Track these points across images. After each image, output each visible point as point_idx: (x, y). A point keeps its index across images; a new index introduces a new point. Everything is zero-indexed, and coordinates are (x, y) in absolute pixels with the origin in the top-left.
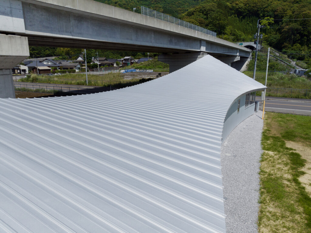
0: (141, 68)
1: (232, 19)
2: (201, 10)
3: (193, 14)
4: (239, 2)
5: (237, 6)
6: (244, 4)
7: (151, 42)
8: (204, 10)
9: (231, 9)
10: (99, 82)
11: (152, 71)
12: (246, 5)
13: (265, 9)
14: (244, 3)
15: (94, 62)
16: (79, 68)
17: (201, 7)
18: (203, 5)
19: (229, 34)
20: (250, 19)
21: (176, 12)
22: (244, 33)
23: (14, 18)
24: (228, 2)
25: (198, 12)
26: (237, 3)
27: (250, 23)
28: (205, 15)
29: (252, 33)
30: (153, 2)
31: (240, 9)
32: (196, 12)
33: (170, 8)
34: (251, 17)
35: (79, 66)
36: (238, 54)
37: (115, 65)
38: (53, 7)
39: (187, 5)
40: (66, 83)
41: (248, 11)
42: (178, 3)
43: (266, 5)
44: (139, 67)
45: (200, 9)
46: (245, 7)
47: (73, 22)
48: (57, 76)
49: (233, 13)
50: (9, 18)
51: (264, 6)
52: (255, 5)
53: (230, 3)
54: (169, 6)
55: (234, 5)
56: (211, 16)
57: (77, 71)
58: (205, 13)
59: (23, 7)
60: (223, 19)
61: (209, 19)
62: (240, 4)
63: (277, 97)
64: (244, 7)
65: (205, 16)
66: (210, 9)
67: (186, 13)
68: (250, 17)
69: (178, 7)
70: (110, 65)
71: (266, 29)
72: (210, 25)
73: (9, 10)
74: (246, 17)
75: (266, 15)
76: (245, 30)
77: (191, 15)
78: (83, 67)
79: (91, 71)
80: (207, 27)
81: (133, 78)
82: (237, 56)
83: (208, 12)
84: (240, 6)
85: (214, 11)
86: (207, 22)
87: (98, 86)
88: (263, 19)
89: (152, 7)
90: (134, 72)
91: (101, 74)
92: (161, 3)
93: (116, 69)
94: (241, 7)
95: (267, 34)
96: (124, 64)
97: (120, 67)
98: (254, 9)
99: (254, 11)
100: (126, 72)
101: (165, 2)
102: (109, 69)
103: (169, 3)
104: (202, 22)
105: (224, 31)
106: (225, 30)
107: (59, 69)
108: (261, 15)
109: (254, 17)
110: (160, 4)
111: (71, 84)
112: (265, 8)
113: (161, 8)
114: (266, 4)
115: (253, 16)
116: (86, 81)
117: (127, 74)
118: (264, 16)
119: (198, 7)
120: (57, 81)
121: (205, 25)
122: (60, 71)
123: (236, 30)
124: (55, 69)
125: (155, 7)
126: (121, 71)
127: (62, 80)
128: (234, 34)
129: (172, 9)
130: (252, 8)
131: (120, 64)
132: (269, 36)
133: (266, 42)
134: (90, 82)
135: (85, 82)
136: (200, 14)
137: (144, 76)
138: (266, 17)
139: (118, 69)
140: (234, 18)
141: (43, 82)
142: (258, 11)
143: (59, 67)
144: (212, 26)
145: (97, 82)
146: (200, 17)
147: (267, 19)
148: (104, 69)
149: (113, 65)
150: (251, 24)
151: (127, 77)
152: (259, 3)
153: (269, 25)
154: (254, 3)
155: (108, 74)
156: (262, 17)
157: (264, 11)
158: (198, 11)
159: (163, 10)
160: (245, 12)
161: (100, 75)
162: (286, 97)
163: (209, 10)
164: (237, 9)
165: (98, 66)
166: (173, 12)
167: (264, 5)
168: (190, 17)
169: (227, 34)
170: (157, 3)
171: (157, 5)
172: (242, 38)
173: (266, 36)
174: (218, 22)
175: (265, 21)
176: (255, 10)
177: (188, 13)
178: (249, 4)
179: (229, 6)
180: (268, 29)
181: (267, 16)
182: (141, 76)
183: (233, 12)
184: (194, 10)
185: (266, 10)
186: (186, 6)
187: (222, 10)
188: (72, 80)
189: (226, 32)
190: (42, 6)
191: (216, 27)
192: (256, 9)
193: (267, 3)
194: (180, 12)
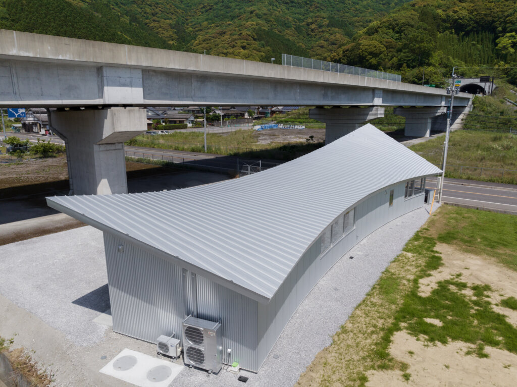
0: (286, 122)
1: (446, 37)
2: (390, 25)
3: (377, 31)
4: (460, 7)
5: (455, 15)
6: (468, 10)
7: (296, 100)
8: (396, 24)
9: (444, 21)
10: (222, 147)
11: (304, 127)
12: (471, 13)
13: (508, 18)
14: (469, 8)
15: (215, 112)
16: (192, 122)
17: (391, 19)
18: (394, 15)
19: (437, 65)
20: (478, 37)
21: (350, 24)
22: (466, 62)
23: (133, 89)
24: (440, 9)
25: (385, 29)
26: (455, 9)
27: (478, 44)
28: (397, 32)
29: (481, 60)
30: (312, 9)
31: (461, 19)
32: (381, 27)
33: (341, 19)
34: (480, 32)
35: (192, 118)
36: (443, 104)
37: (246, 116)
38: (173, 70)
39: (369, 13)
40: (177, 149)
41: (476, 22)
42: (355, 9)
43: (510, 11)
44: (283, 119)
45: (390, 22)
46: (471, 16)
47: (195, 84)
48: (162, 136)
49: (447, 28)
50: (129, 89)
51: (506, 14)
52: (488, 12)
53: (443, 11)
54: (339, 15)
55: (451, 13)
56: (406, 35)
57: (189, 125)
58: (396, 29)
59: (143, 74)
60: (427, 41)
61: (403, 40)
62: (461, 12)
63: (479, 181)
64: (467, 17)
65: (397, 35)
66: (407, 23)
67: (365, 30)
68: (478, 33)
69: (354, 17)
70: (239, 116)
71: (506, 54)
72: (404, 51)
73: (129, 80)
74: (472, 34)
75: (508, 29)
76: (467, 56)
77: (373, 34)
78: (198, 120)
79: (210, 125)
80: (399, 53)
81: (271, 141)
82: (441, 106)
83: (403, 28)
84: (461, 15)
85: (412, 26)
86: (399, 45)
87: (220, 154)
88: (502, 36)
89: (310, 16)
90: (274, 128)
91: (225, 131)
92: (326, 9)
93: (248, 122)
94: (463, 17)
95: (509, 63)
96: (260, 113)
97: (254, 119)
98: (486, 19)
99: (486, 22)
100: (262, 128)
101: (331, 9)
102: (237, 123)
103: (338, 9)
104: (391, 45)
105: (429, 60)
106: (430, 58)
107: (163, 122)
108: (500, 29)
109: (485, 32)
110: (324, 12)
111: (183, 150)
112: (508, 16)
113: (325, 18)
114: (511, 9)
115: (483, 32)
116: (204, 147)
117: (264, 132)
118: (504, 31)
119: (385, 20)
120: (164, 145)
121: (395, 50)
122: (164, 126)
123: (451, 58)
124: (158, 123)
125: (316, 17)
126: (255, 127)
127: (170, 144)
128: (446, 65)
129: (344, 20)
130: (483, 18)
131: (255, 113)
132: (512, 65)
133: (505, 76)
134: (209, 148)
135: (202, 147)
136: (388, 31)
137: (289, 137)
138: (508, 32)
139: (250, 122)
140: (449, 36)
141: (145, 145)
142: (494, 21)
143: (164, 120)
144: (407, 52)
145: (219, 149)
146: (388, 37)
147: (510, 36)
148: (229, 122)
149: (243, 115)
150: (479, 46)
151: (263, 138)
152: (498, 8)
153: (512, 47)
154: (488, 9)
155: (236, 132)
156: (501, 32)
157: (505, 22)
158: (386, 27)
159: (328, 21)
160: (470, 25)
161: (223, 133)
162: (494, 182)
163: (404, 24)
164: (456, 20)
165: (220, 119)
166: (346, 24)
167: (506, 11)
168: (371, 37)
169: (434, 66)
170: (318, 11)
171: (318, 14)
172: (459, 71)
173: (507, 66)
174: (417, 45)
175: (505, 40)
176: (489, 21)
177: (368, 30)
178: (477, 12)
179: (440, 16)
180: (511, 55)
181: (511, 31)
182: (284, 137)
183: (448, 25)
184: (379, 25)
185: (509, 20)
186: (368, 15)
187: (427, 23)
188: (184, 143)
189: (432, 61)
190: (161, 71)
191: (414, 53)
192: (490, 19)
193: (513, 7)
194: (357, 24)
